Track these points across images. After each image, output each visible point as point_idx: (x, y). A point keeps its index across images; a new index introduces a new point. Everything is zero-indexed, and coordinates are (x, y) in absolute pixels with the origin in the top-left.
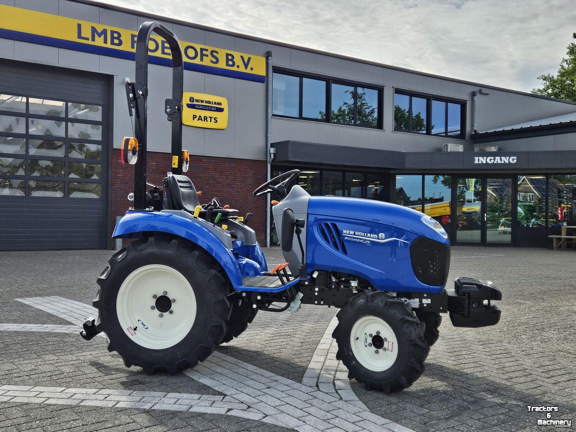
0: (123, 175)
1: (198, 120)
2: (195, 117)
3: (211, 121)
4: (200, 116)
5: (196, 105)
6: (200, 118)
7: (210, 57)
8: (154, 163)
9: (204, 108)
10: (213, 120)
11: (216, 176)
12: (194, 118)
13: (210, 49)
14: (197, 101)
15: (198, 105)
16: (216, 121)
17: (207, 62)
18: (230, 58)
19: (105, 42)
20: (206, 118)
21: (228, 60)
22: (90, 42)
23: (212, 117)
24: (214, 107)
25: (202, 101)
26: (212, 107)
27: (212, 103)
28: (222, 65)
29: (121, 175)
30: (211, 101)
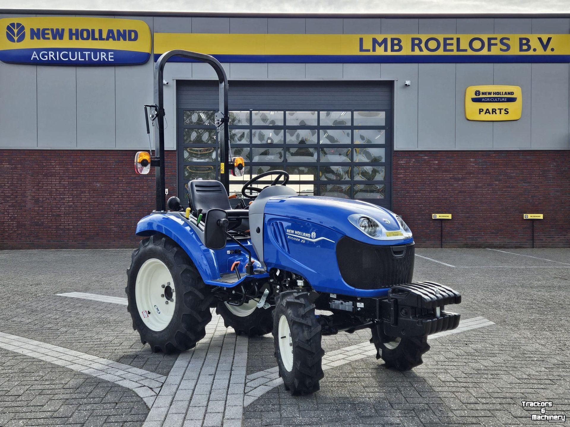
0: (404, 176)
1: (485, 114)
2: (481, 110)
3: (500, 113)
4: (487, 109)
5: (482, 98)
6: (488, 112)
7: (500, 46)
8: (437, 162)
9: (492, 100)
10: (503, 111)
11: (508, 171)
12: (480, 112)
13: (499, 36)
14: (483, 94)
15: (484, 98)
16: (506, 113)
17: (496, 51)
18: (524, 43)
19: (386, 50)
20: (494, 110)
21: (521, 45)
22: (371, 53)
23: (503, 109)
24: (505, 98)
25: (490, 93)
26: (501, 98)
27: (501, 94)
28: (515, 51)
29: (401, 176)
30: (500, 92)
